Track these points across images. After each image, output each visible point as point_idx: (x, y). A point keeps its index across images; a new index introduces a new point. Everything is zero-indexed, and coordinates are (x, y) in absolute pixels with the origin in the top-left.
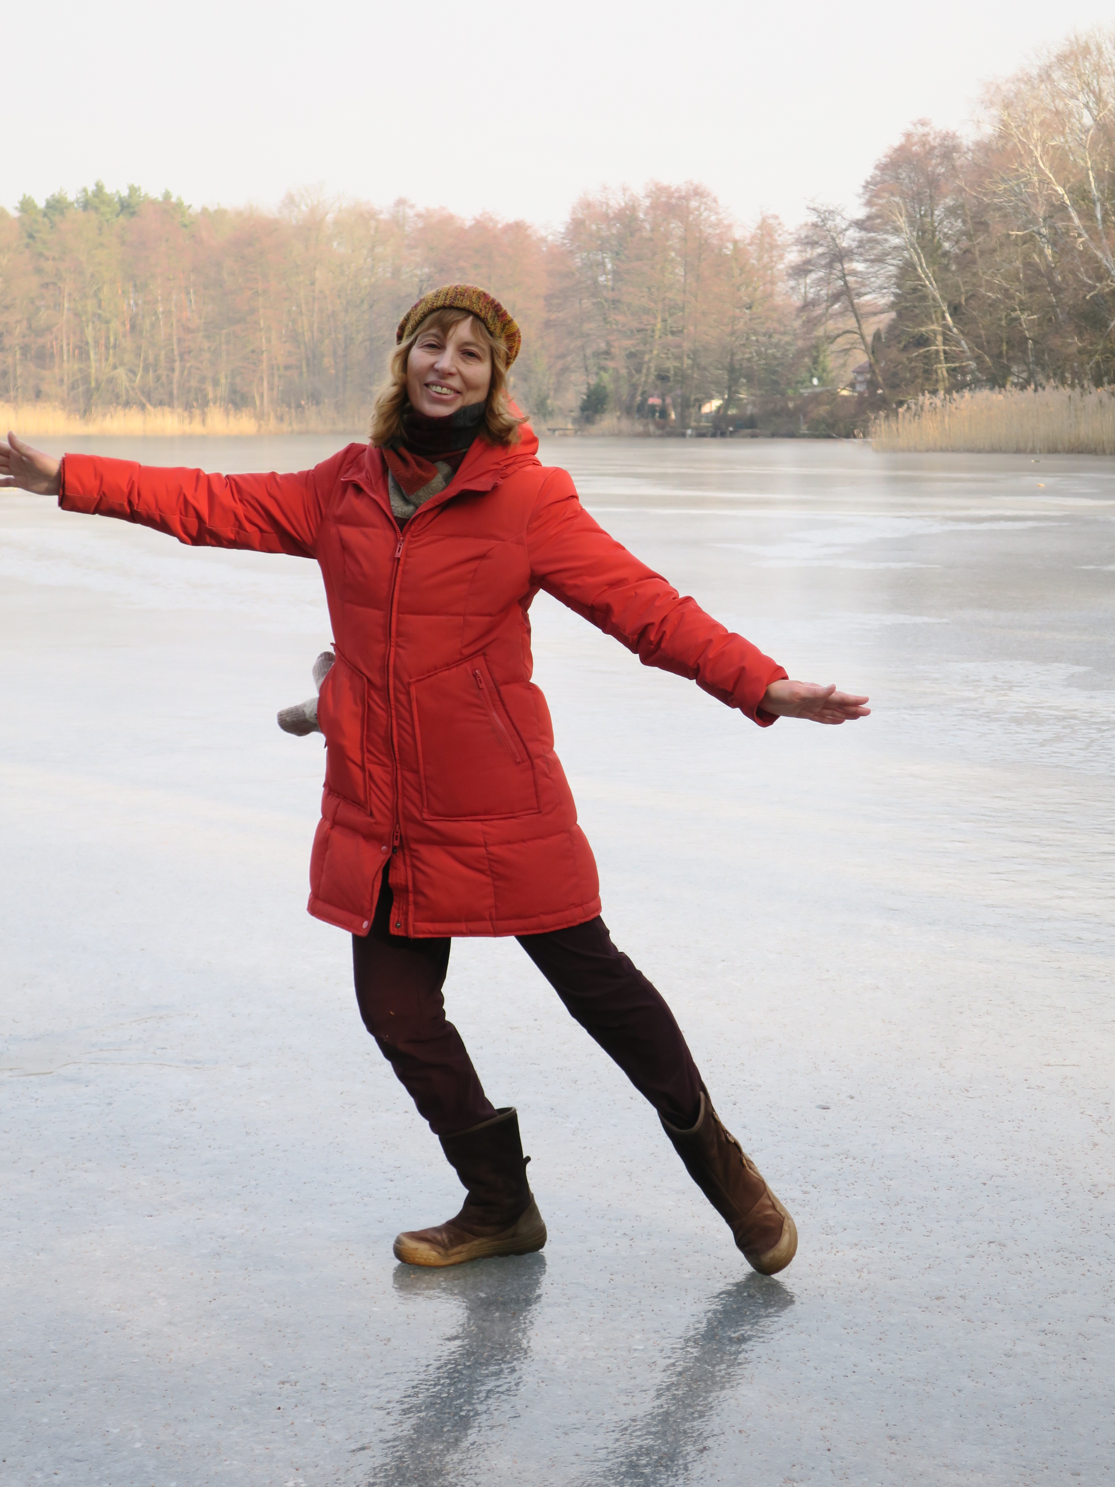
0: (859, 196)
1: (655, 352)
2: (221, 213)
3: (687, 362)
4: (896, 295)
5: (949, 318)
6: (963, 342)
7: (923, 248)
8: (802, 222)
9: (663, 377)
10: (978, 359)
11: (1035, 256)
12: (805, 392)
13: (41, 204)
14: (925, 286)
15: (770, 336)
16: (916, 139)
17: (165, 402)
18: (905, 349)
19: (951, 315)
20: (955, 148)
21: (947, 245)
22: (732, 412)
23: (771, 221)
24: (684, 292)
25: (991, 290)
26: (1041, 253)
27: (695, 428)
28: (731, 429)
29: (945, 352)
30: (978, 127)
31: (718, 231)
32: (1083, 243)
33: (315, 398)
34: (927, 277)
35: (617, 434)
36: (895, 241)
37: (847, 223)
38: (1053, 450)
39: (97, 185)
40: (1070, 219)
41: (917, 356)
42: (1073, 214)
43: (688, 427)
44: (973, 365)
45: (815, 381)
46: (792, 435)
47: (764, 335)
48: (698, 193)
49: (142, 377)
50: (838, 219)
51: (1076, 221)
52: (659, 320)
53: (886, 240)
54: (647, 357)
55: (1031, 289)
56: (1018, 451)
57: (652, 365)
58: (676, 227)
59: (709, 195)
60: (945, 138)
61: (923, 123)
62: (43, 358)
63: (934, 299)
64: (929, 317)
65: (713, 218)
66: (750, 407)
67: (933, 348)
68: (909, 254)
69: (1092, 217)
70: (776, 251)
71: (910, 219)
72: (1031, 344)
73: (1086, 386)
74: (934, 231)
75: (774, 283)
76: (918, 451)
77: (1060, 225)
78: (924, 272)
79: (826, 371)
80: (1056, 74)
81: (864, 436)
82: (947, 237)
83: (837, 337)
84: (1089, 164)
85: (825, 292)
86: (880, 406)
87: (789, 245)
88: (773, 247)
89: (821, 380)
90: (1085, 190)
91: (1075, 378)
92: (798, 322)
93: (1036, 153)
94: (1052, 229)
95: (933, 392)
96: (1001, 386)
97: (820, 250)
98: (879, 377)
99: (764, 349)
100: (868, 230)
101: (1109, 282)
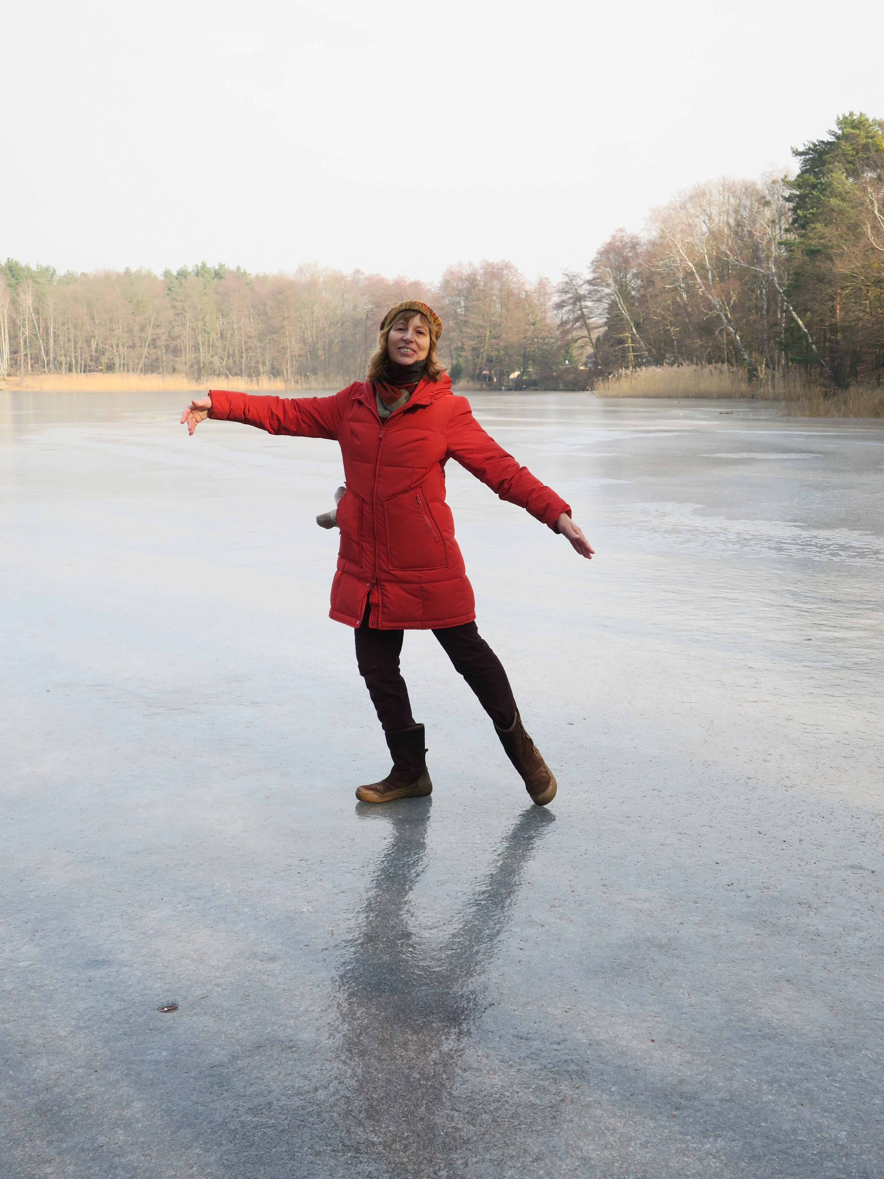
0: (589, 268)
1: (486, 348)
2: (266, 277)
3: (502, 352)
4: (607, 318)
5: (634, 330)
6: (642, 342)
7: (621, 294)
8: (560, 281)
9: (490, 360)
10: (649, 350)
11: (678, 298)
12: (562, 367)
13: (175, 273)
14: (622, 314)
15: (544, 339)
16: (618, 239)
17: (239, 374)
18: (612, 345)
19: (635, 328)
20: (637, 244)
21: (633, 293)
22: (525, 378)
23: (544, 281)
24: (501, 317)
25: (656, 315)
26: (681, 297)
27: (506, 386)
28: (524, 386)
29: (632, 347)
30: (649, 233)
31: (518, 286)
32: (702, 291)
33: (314, 372)
34: (623, 309)
35: (466, 390)
36: (607, 291)
37: (583, 282)
38: (686, 397)
39: (202, 263)
40: (696, 279)
41: (618, 349)
42: (697, 277)
43: (502, 385)
44: (646, 353)
45: (567, 362)
46: (555, 389)
47: (541, 339)
48: (508, 266)
49: (227, 361)
50: (578, 280)
51: (699, 280)
52: (488, 331)
53: (603, 290)
54: (482, 350)
55: (676, 315)
56: (669, 397)
57: (484, 354)
58: (496, 284)
59: (513, 267)
60: (632, 238)
61: (621, 230)
62: (176, 351)
63: (627, 320)
64: (624, 329)
65: (515, 279)
66: (534, 375)
67: (627, 345)
68: (614, 297)
69: (707, 278)
70: (547, 297)
71: (615, 279)
72: (676, 343)
73: (703, 364)
74: (627, 286)
75: (545, 312)
76: (619, 397)
77: (691, 282)
78: (622, 306)
79: (573, 357)
80: (688, 205)
81: (592, 390)
82: (633, 289)
83: (578, 339)
84: (705, 251)
85: (572, 317)
86: (600, 375)
87: (554, 293)
88: (546, 294)
89: (570, 361)
90: (703, 264)
91: (698, 360)
92: (558, 333)
93: (679, 246)
94: (687, 284)
95: (626, 368)
96: (661, 364)
97: (569, 295)
98: (599, 360)
99: (541, 346)
100: (593, 285)
101: (715, 311)
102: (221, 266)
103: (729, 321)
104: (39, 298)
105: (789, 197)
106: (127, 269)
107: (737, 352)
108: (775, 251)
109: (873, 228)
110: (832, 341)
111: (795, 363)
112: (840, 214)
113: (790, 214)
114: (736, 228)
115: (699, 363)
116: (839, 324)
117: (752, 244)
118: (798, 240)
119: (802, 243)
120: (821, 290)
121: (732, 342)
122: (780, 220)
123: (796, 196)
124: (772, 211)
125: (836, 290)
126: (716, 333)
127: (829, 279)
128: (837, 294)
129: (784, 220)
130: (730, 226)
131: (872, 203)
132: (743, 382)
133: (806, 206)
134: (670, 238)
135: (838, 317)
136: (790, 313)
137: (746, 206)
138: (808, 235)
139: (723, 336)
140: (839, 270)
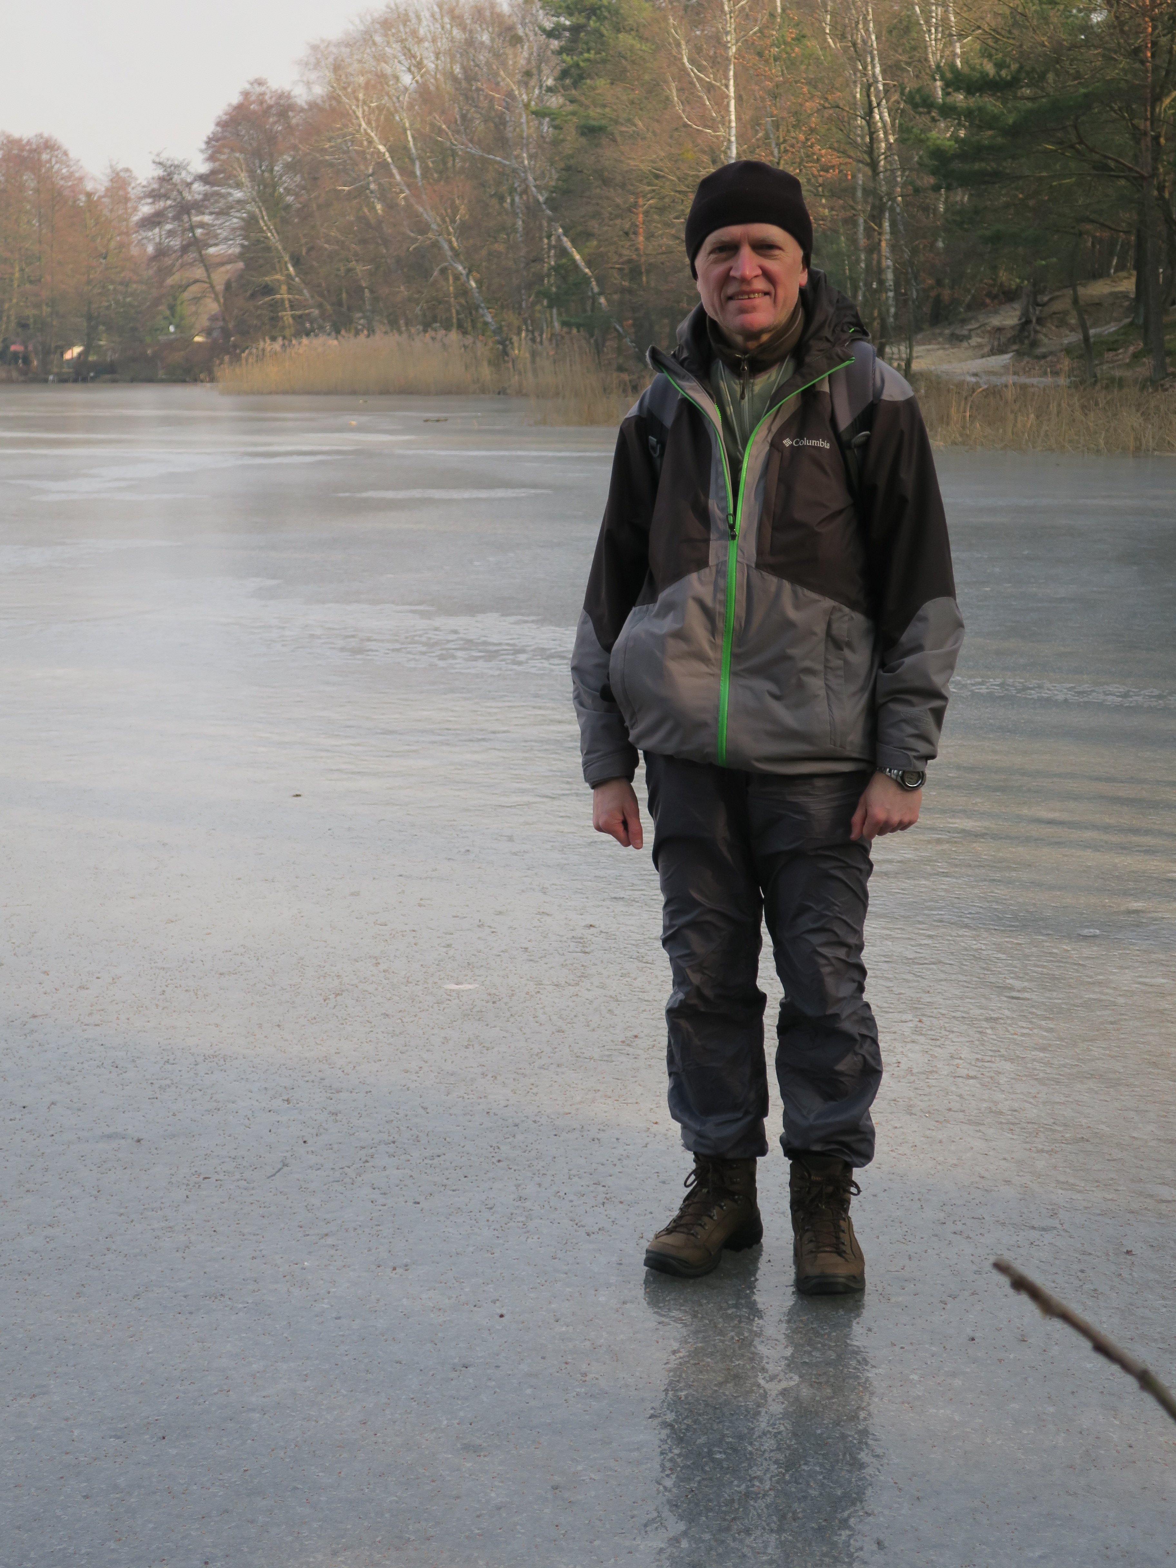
0: (202, 151)
1: (14, 301)
3: (46, 310)
4: (242, 246)
5: (291, 269)
6: (305, 291)
7: (264, 202)
8: (150, 176)
9: (23, 326)
10: (320, 306)
11: (366, 210)
12: (162, 338)
14: (267, 238)
15: (127, 286)
16: (253, 98)
18: (253, 296)
19: (293, 266)
20: (291, 107)
21: (290, 199)
22: (92, 358)
23: (122, 174)
24: (40, 242)
25: (327, 242)
26: (373, 208)
27: (57, 374)
28: (92, 374)
29: (290, 301)
30: (310, 89)
31: (70, 184)
32: (404, 198)
34: (268, 228)
36: (238, 194)
37: (192, 178)
38: (385, 392)
40: (392, 176)
41: (263, 304)
42: (395, 171)
43: (49, 373)
44: (316, 312)
45: (172, 329)
46: (150, 380)
47: (121, 283)
48: (49, 145)
50: (184, 173)
51: (398, 177)
52: (17, 269)
53: (230, 194)
54: (6, 306)
55: (364, 242)
56: (353, 393)
57: (12, 312)
58: (29, 179)
59: (59, 148)
60: (281, 96)
61: (260, 83)
63: (276, 249)
64: (273, 268)
65: (64, 171)
66: (109, 353)
67: (278, 296)
68: (251, 207)
69: (412, 174)
70: (129, 205)
71: (251, 173)
72: (367, 293)
73: (413, 330)
74: (275, 186)
75: (127, 234)
76: (262, 394)
77: (385, 181)
78: (265, 222)
79: (182, 318)
80: (378, 39)
81: (212, 380)
82: (288, 191)
83: (188, 285)
84: (407, 125)
85: (176, 243)
86: (228, 353)
87: (141, 198)
88: (127, 199)
89: (177, 327)
90: (406, 149)
91: (407, 324)
92: (151, 272)
93: (360, 114)
94: (380, 184)
95: (273, 339)
96: (338, 332)
97: (169, 202)
98: (231, 325)
99: (120, 298)
100: (212, 184)
101: (430, 235)
103: (456, 254)
105: (554, 29)
107: (471, 309)
108: (527, 126)
109: (680, 90)
110: (630, 291)
111: (575, 331)
112: (633, 62)
113: (555, 60)
114: (464, 84)
115: (407, 330)
116: (643, 259)
117: (493, 114)
118: (570, 108)
119: (574, 113)
120: (608, 198)
121: (464, 292)
122: (540, 71)
123: (565, 28)
124: (525, 54)
125: (632, 199)
126: (436, 273)
127: (619, 178)
128: (635, 205)
129: (546, 70)
130: (455, 79)
131: (678, 45)
132: (485, 364)
133: (581, 46)
134: (344, 99)
135: (641, 247)
136: (559, 238)
137: (482, 43)
138: (583, 99)
139: (447, 279)
140: (632, 163)
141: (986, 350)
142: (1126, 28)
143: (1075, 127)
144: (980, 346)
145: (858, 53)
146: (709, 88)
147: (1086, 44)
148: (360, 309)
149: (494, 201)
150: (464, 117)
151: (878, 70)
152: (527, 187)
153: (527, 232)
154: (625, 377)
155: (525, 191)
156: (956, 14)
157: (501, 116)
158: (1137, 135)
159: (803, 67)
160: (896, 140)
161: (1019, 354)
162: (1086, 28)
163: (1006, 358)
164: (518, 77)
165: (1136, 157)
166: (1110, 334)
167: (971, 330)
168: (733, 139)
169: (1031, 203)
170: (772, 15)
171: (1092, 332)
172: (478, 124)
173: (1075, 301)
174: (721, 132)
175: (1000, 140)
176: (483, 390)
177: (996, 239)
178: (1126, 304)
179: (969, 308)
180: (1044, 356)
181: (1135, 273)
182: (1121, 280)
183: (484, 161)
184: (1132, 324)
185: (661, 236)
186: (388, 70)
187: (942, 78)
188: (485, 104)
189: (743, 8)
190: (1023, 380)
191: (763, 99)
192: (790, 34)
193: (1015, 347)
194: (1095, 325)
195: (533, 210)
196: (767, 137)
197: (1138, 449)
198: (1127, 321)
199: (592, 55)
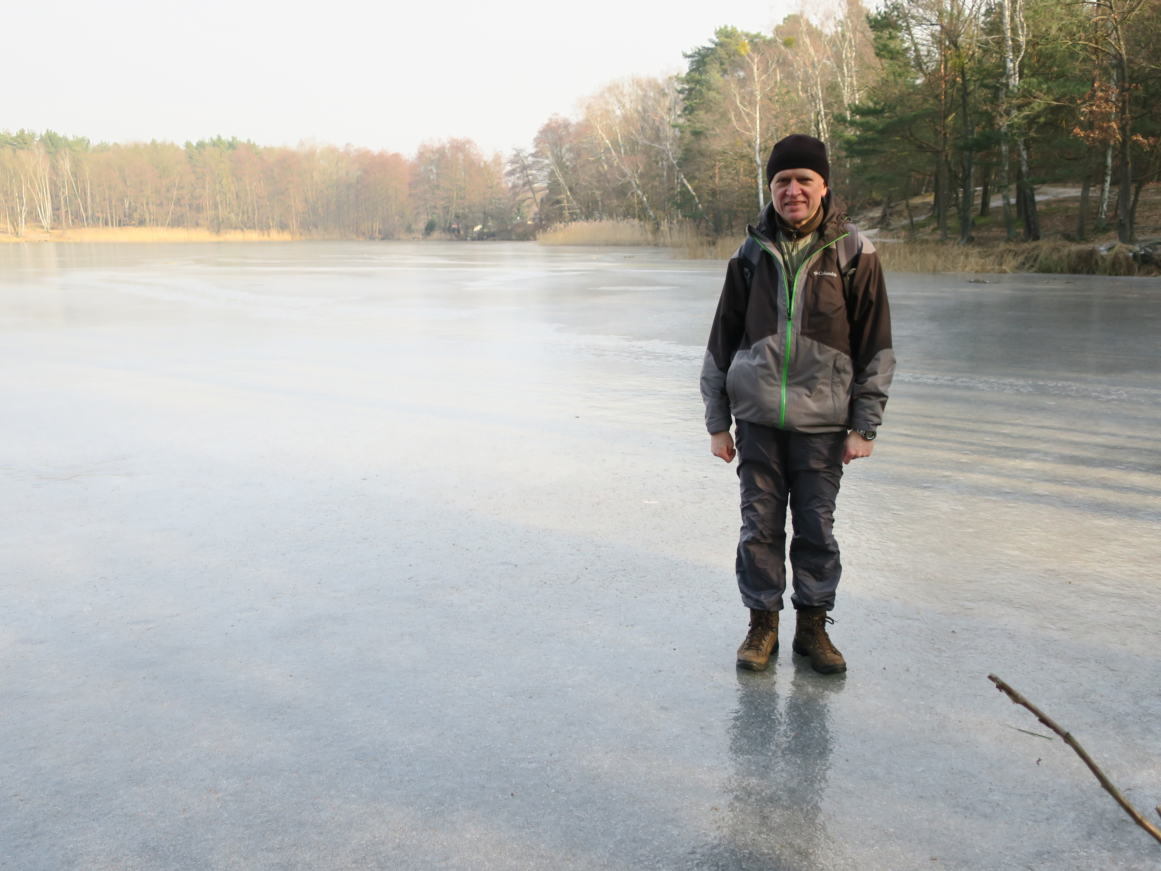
0: (532, 144)
1: (454, 206)
3: (467, 210)
4: (548, 183)
6: (574, 202)
7: (558, 164)
8: (510, 154)
9: (457, 217)
10: (580, 209)
11: (600, 168)
12: (514, 222)
13: (195, 144)
14: (559, 180)
15: (500, 200)
16: (553, 121)
17: (252, 227)
18: (552, 204)
19: (569, 192)
20: (569, 125)
21: (568, 163)
22: (485, 230)
23: (499, 154)
24: (465, 182)
25: (584, 181)
26: (603, 167)
27: (471, 237)
28: (485, 237)
29: (568, 206)
30: (578, 117)
31: (477, 158)
32: (617, 163)
33: (316, 226)
34: (559, 176)
35: (440, 240)
36: (547, 162)
37: (528, 154)
38: (607, 245)
39: (218, 136)
40: (611, 153)
41: (557, 208)
42: (613, 151)
43: (468, 237)
44: (579, 211)
45: (518, 218)
46: (509, 239)
47: (498, 199)
48: (469, 141)
49: (242, 217)
50: (524, 153)
51: (614, 154)
52: (455, 193)
53: (543, 161)
54: (451, 209)
55: (599, 181)
56: (594, 245)
57: (453, 211)
58: (460, 156)
59: (473, 142)
60: (565, 120)
61: (556, 114)
62: (199, 209)
63: (563, 185)
64: (561, 193)
66: (492, 228)
67: (563, 205)
68: (552, 167)
69: (620, 152)
70: (502, 166)
71: (552, 153)
72: (600, 203)
73: (619, 219)
74: (562, 158)
75: (500, 178)
76: (556, 245)
77: (608, 155)
78: (558, 174)
79: (523, 214)
80: (606, 95)
81: (535, 240)
82: (567, 160)
83: (526, 200)
84: (618, 131)
85: (521, 182)
86: (541, 228)
87: (506, 163)
88: (500, 164)
89: (521, 217)
90: (617, 141)
91: (617, 216)
92: (510, 194)
93: (598, 127)
94: (606, 157)
95: (561, 222)
96: (588, 219)
97: (518, 165)
98: (543, 217)
99: (497, 205)
100: (536, 157)
101: (627, 178)
102: (234, 139)
103: (638, 186)
104: (76, 163)
105: (681, 90)
106: (153, 140)
107: (644, 210)
108: (669, 132)
109: (736, 115)
110: (712, 202)
111: (687, 219)
112: (715, 104)
113: (681, 103)
114: (643, 114)
115: (617, 219)
116: (718, 189)
117: (654, 126)
118: (687, 124)
119: (689, 126)
120: (703, 162)
121: (641, 202)
122: (675, 108)
123: (686, 90)
124: (669, 101)
125: (714, 163)
126: (629, 194)
127: (708, 153)
128: (715, 165)
129: (677, 108)
130: (638, 112)
131: (735, 96)
132: (649, 233)
133: (693, 97)
134: (592, 121)
135: (717, 183)
136: (682, 180)
137: (650, 97)
138: (693, 119)
139: (634, 197)
140: (714, 147)
141: (867, 227)
142: (933, 86)
143: (909, 129)
144: (864, 226)
145: (813, 98)
146: (748, 114)
147: (913, 93)
148: (597, 210)
149: (654, 164)
150: (642, 128)
151: (822, 106)
152: (669, 158)
153: (669, 177)
154: (710, 239)
155: (668, 159)
156: (857, 81)
157: (658, 127)
158: (936, 133)
159: (789, 105)
160: (829, 136)
161: (882, 229)
162: (914, 86)
163: (875, 231)
164: (666, 111)
165: (936, 143)
166: (922, 220)
167: (860, 219)
168: (758, 136)
169: (888, 163)
170: (776, 83)
171: (915, 219)
172: (649, 132)
173: (907, 206)
174: (753, 133)
175: (875, 136)
176: (649, 244)
177: (872, 179)
178: (929, 207)
179: (859, 209)
180: (893, 230)
181: (934, 194)
182: (927, 196)
183: (650, 147)
184: (932, 216)
185: (726, 178)
186: (610, 108)
187: (851, 109)
188: (651, 122)
189: (763, 80)
190: (884, 240)
191: (771, 119)
192: (784, 90)
193: (879, 226)
194: (916, 216)
195: (671, 168)
196: (772, 135)
197: (934, 271)
198: (930, 214)
199: (697, 101)
